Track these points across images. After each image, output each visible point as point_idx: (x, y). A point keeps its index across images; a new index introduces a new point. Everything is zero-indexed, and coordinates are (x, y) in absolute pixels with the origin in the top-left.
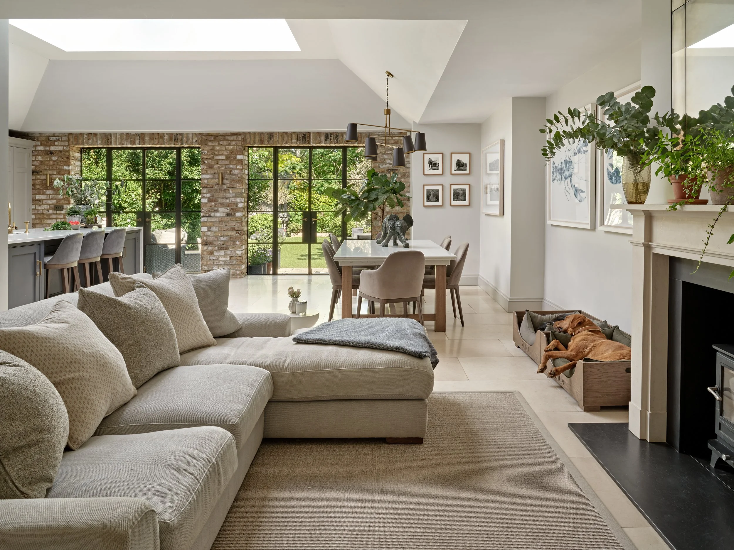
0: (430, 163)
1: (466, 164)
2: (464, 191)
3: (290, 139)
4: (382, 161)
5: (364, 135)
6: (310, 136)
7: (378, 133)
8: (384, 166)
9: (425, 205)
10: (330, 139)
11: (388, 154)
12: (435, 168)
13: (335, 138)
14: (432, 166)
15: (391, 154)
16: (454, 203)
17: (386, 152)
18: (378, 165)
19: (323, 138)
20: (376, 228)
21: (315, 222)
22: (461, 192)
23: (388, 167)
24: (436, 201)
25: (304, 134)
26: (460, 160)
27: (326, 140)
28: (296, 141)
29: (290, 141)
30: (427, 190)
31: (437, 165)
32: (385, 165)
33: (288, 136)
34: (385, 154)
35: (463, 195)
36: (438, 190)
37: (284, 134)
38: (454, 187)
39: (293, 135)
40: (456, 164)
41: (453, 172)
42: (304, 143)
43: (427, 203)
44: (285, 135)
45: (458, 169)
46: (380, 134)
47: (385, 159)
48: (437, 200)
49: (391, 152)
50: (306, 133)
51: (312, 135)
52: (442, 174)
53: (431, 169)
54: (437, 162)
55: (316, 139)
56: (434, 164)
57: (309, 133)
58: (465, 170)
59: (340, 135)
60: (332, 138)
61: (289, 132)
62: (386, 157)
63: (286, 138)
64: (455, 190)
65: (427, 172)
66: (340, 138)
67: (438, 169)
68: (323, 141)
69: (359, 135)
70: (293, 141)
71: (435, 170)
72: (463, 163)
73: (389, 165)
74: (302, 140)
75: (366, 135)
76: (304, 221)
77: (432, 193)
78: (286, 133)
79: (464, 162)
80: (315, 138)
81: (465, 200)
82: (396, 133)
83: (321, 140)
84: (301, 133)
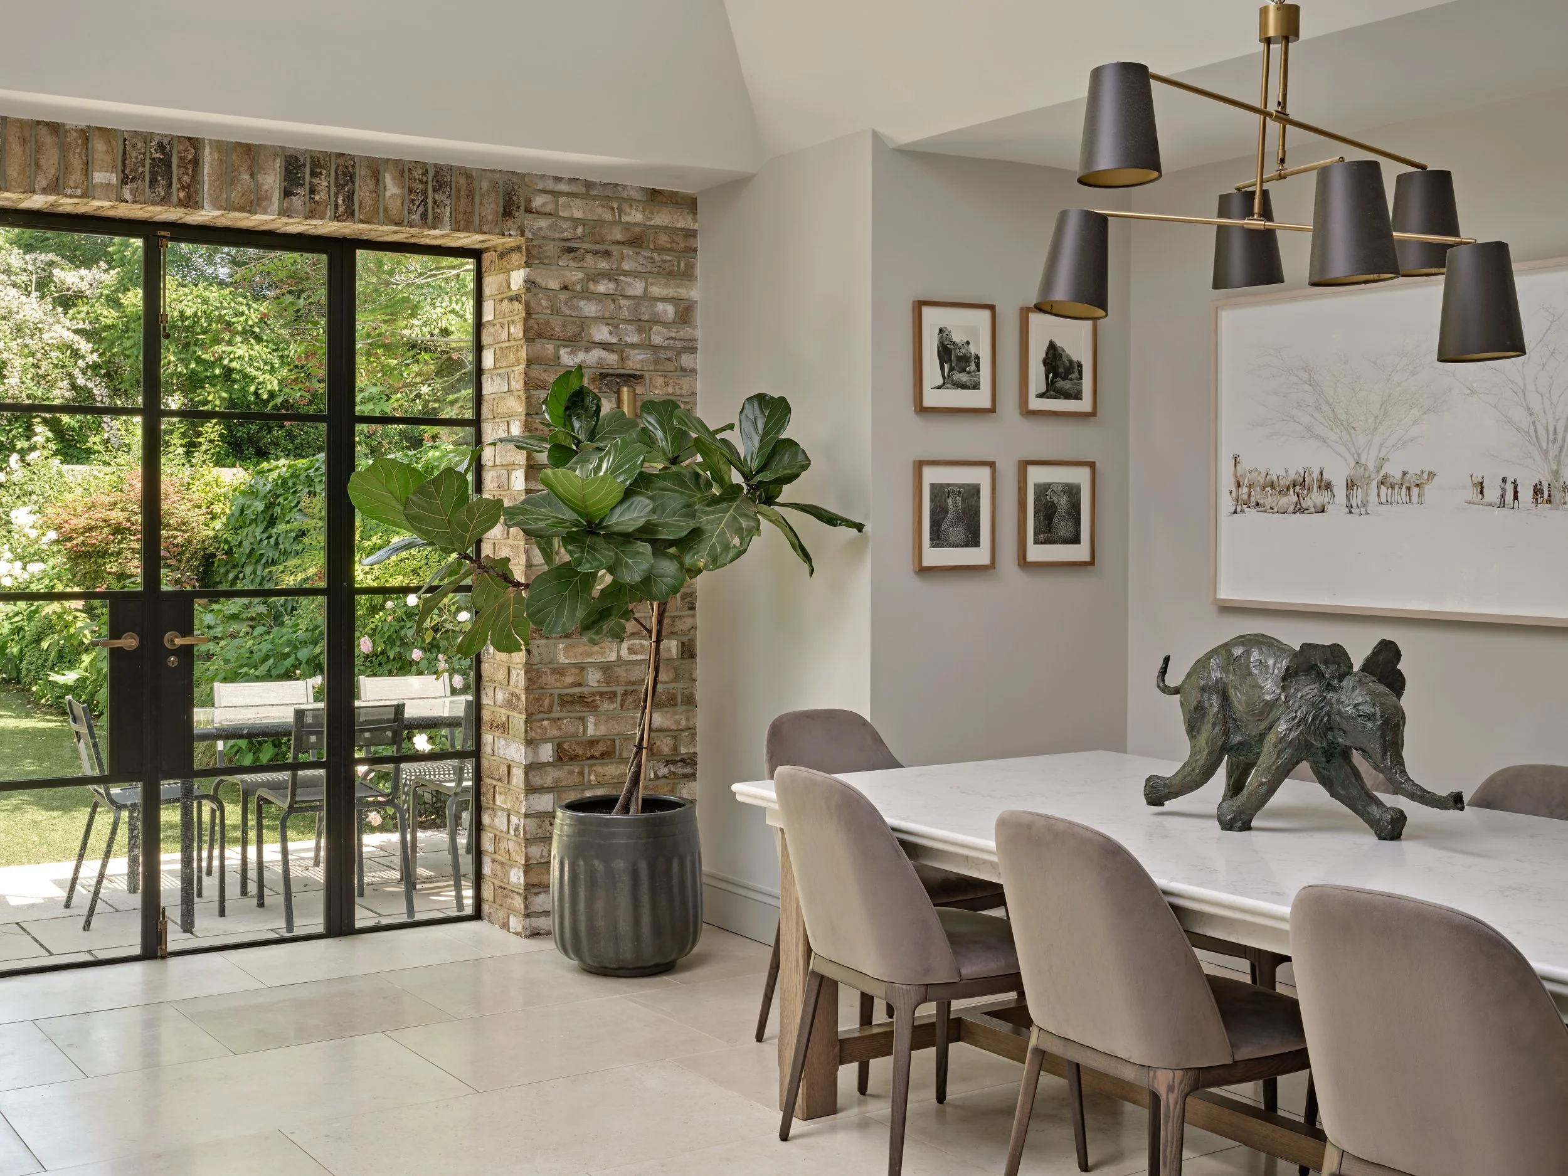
0: (946, 352)
1: (1080, 365)
2: (1073, 492)
3: (77, 162)
4: (571, 330)
5: (485, 185)
6: (196, 163)
7: (550, 185)
8: (581, 356)
9: (927, 562)
10: (312, 191)
11: (599, 297)
12: (963, 378)
13: (340, 187)
14: (951, 369)
15: (612, 297)
16: (1037, 553)
17: (592, 287)
18: (550, 347)
19: (272, 180)
20: (543, 680)
21: (186, 653)
22: (1063, 502)
23: (600, 363)
24: (966, 545)
25: (161, 147)
26: (1059, 344)
27: (287, 193)
28: (113, 178)
29: (76, 177)
30: (933, 486)
31: (973, 367)
32: (587, 350)
33: (64, 148)
34: (586, 294)
35: (1070, 514)
36: (974, 491)
37: (43, 131)
38: (1037, 476)
39: (99, 146)
40: (1045, 362)
41: (1035, 404)
42: (165, 200)
43: (934, 556)
44: (48, 139)
45: (1052, 391)
46: (563, 187)
47: (583, 323)
48: (973, 540)
49: (612, 286)
50: (172, 139)
51: (208, 158)
52: (993, 410)
53: (948, 382)
54: (973, 349)
55: (233, 181)
56: (959, 359)
57: (195, 143)
58: (1078, 396)
59: (362, 172)
60: (322, 183)
61: (70, 122)
62: (589, 309)
63: (50, 160)
64: (1042, 490)
65: (932, 398)
66: (363, 191)
67: (976, 386)
68: (267, 197)
69: (463, 181)
70: (100, 177)
71: (964, 386)
72: (1071, 362)
73: (603, 354)
74: (153, 182)
75: (494, 186)
76: (116, 655)
77: (950, 502)
78: (55, 128)
79: (1075, 358)
80: (227, 177)
81: (1075, 540)
82: (633, 194)
83: (258, 186)
84: (147, 137)
